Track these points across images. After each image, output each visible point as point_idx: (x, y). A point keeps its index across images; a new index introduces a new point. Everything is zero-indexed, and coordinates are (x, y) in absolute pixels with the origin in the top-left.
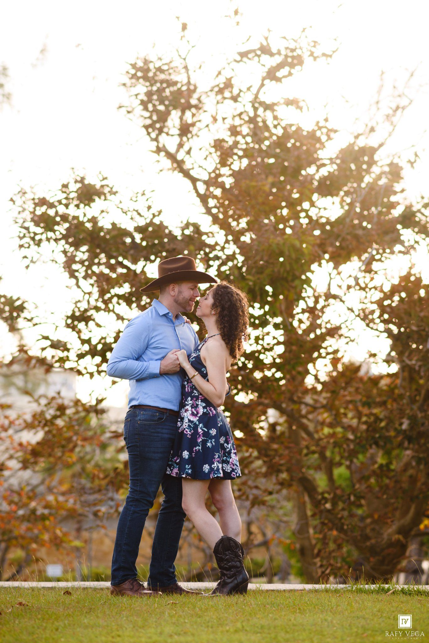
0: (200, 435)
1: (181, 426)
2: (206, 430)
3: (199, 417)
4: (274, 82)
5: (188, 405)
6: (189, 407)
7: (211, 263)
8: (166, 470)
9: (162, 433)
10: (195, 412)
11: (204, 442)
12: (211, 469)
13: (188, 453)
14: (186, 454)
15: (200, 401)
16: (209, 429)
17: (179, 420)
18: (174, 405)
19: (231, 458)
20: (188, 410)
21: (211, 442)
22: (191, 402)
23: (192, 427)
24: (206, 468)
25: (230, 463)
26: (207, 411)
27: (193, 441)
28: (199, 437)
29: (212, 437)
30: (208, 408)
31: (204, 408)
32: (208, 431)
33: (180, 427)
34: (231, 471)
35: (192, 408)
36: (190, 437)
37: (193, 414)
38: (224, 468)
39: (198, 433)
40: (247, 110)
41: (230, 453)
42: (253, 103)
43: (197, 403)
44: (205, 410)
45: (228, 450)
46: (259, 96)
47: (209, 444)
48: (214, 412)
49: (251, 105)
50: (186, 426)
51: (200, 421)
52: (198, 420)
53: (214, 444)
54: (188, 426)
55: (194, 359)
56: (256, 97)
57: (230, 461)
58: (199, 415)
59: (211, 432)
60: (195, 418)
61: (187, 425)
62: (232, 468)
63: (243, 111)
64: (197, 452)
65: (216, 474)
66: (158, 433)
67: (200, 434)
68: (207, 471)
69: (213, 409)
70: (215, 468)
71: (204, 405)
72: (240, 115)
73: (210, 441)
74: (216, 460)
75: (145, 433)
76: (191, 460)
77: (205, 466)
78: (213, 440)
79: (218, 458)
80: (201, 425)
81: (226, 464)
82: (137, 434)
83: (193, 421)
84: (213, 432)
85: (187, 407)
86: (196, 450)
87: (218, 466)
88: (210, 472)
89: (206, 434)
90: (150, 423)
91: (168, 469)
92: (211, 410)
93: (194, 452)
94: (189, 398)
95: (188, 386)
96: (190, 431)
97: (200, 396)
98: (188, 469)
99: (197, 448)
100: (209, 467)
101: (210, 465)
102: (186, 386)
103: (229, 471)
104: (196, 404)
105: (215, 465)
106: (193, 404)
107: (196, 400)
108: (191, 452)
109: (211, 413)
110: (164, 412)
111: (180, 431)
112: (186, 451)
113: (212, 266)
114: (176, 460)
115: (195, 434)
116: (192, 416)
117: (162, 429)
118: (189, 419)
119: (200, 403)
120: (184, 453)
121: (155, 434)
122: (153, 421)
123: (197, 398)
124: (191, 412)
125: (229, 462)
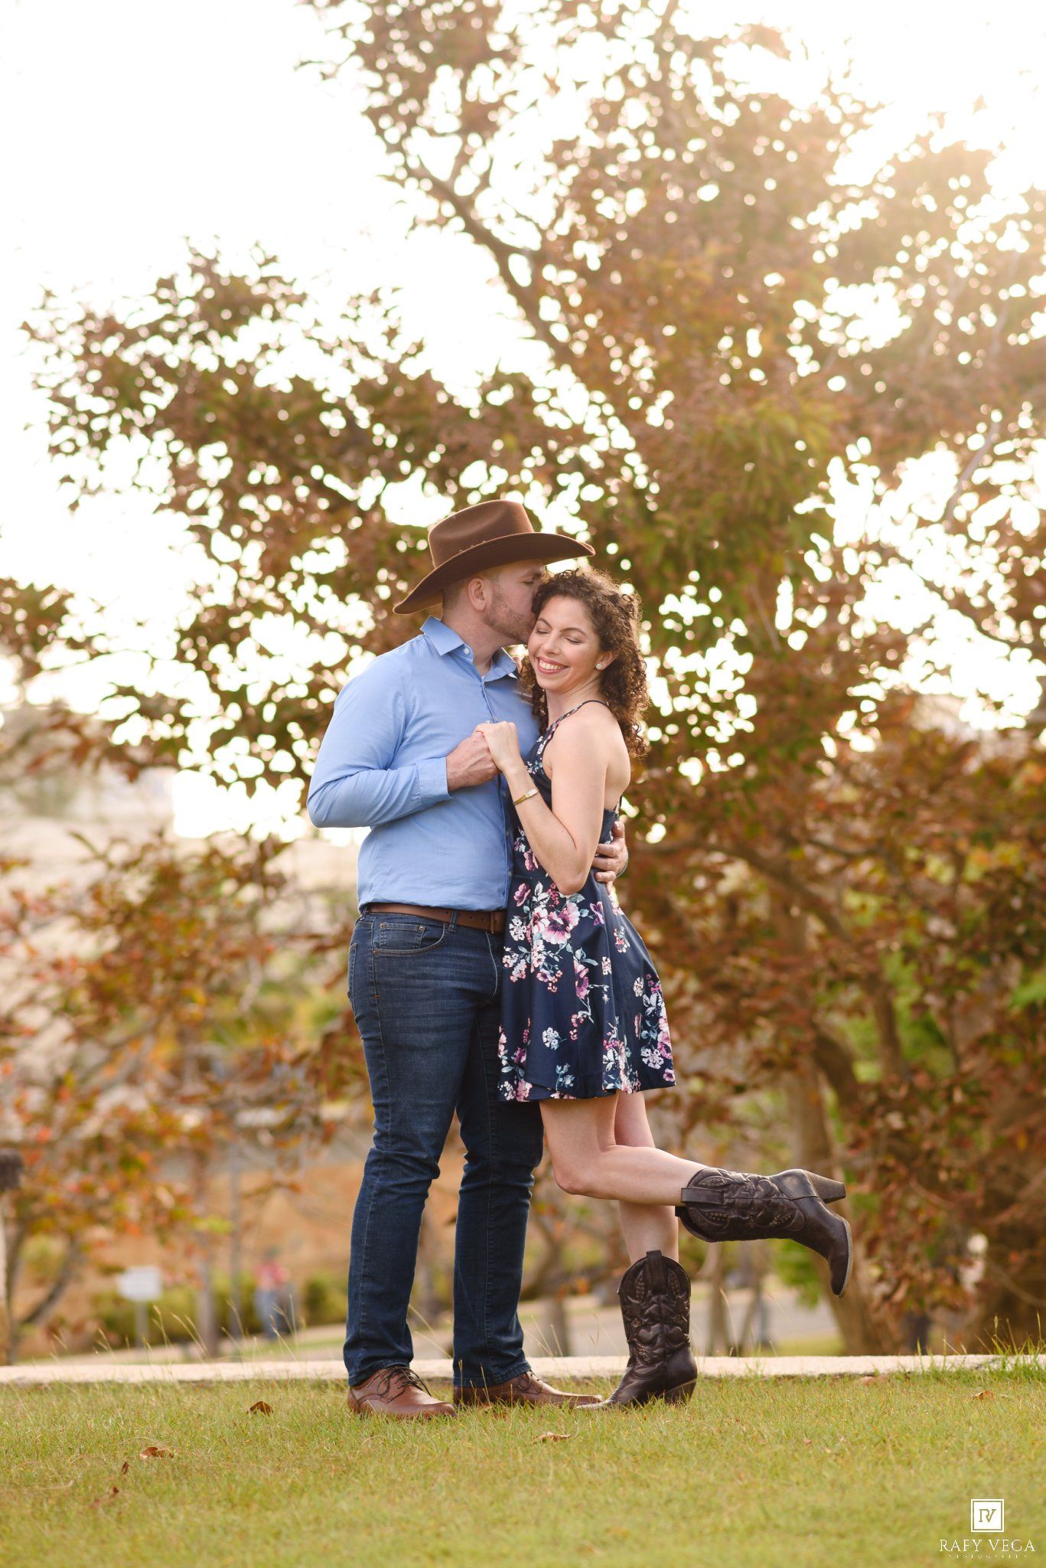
0: (581, 981)
2: (594, 965)
3: (572, 933)
5: (538, 904)
6: (541, 912)
7: (562, 479)
9: (436, 978)
10: (561, 922)
14: (551, 1038)
16: (597, 959)
17: (508, 949)
19: (659, 1031)
20: (540, 919)
22: (545, 896)
23: (556, 963)
25: (659, 1046)
26: (590, 913)
28: (580, 986)
30: (591, 905)
31: (581, 906)
32: (600, 965)
34: (664, 1067)
35: (550, 910)
36: (555, 990)
38: (645, 1061)
39: (577, 976)
41: (655, 1017)
44: (585, 913)
45: (650, 1010)
50: (539, 960)
52: (569, 941)
54: (546, 960)
57: (659, 1040)
58: (570, 927)
59: (603, 966)
60: (561, 937)
61: (543, 958)
62: (665, 1059)
64: (583, 1025)
65: (611, 1081)
66: (425, 977)
67: (582, 976)
70: (610, 1066)
71: (581, 899)
74: (613, 1043)
75: (391, 979)
80: (580, 953)
81: (649, 1047)
82: (372, 984)
83: (557, 945)
84: (606, 965)
85: (536, 911)
87: (617, 1062)
89: (597, 974)
92: (598, 909)
93: (572, 1030)
94: (540, 886)
96: (552, 975)
99: (580, 1014)
103: (658, 1066)
104: (560, 900)
105: (609, 1058)
106: (551, 902)
109: (600, 918)
112: (550, 1029)
113: (565, 488)
115: (568, 980)
116: (551, 933)
117: (436, 965)
118: (544, 941)
120: (545, 1034)
121: (419, 982)
122: (410, 946)
124: (548, 923)
125: (654, 1043)
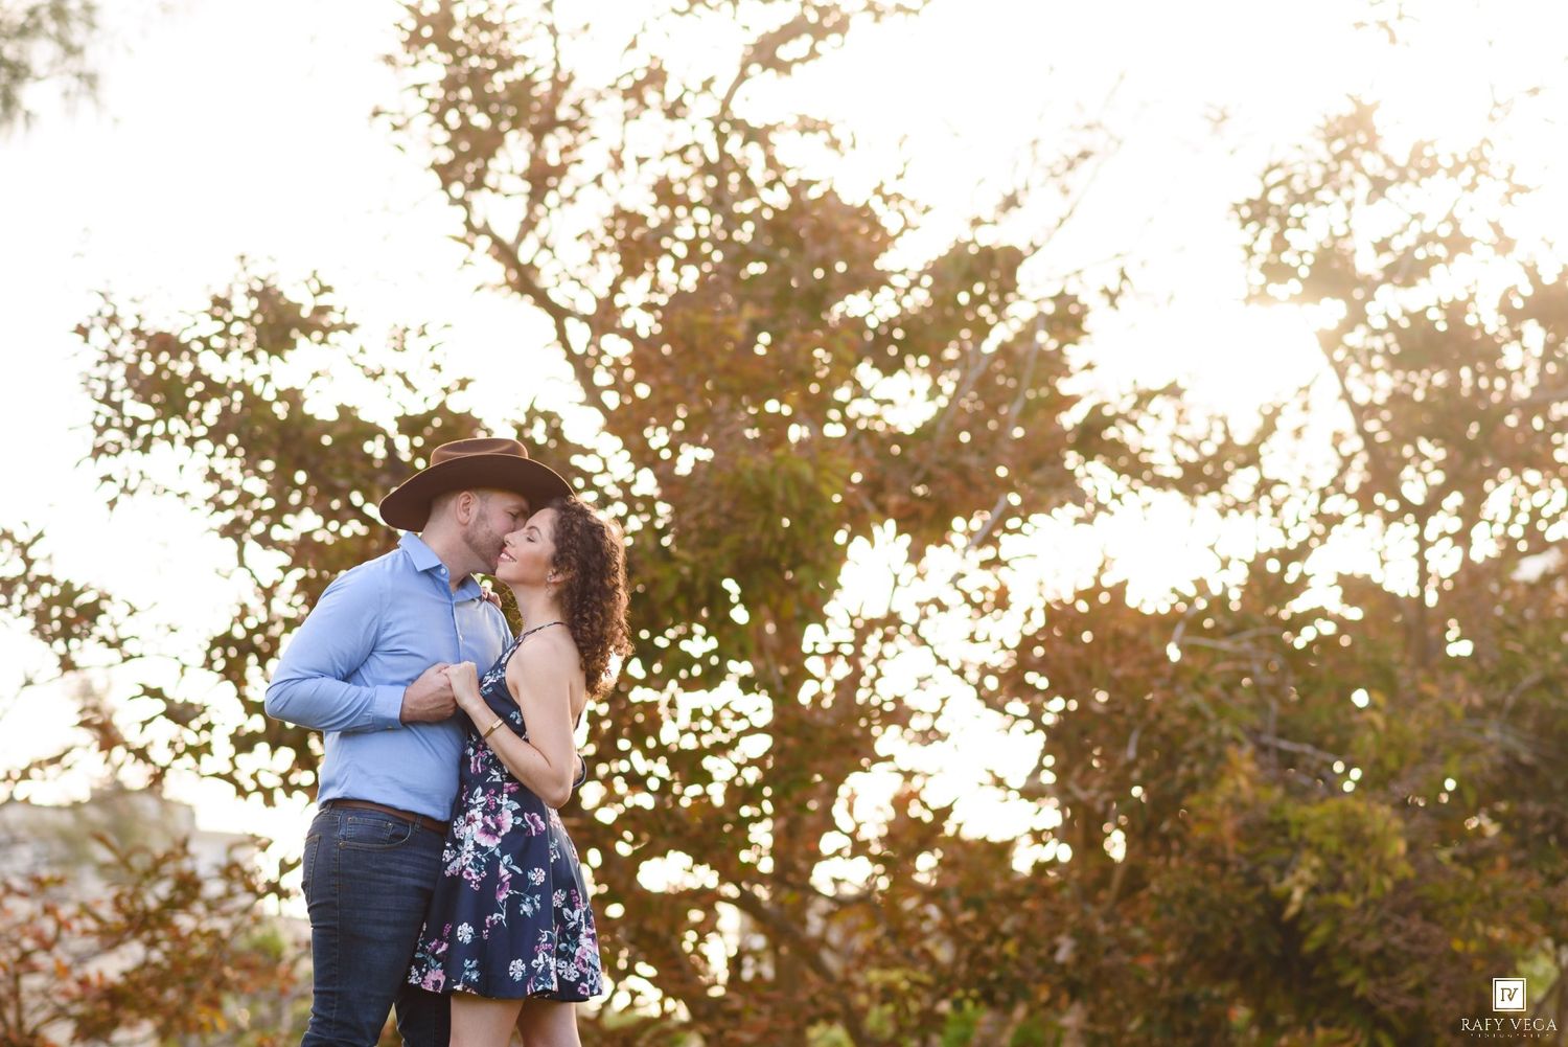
0: (503, 885)
1: (452, 861)
2: (520, 872)
3: (503, 838)
4: (771, 72)
5: (475, 807)
6: (476, 813)
8: (409, 973)
9: (401, 874)
10: (493, 826)
11: (514, 903)
12: (530, 972)
13: (471, 930)
14: (465, 932)
15: (505, 796)
16: (527, 868)
17: (448, 845)
18: (436, 805)
19: (578, 945)
20: (474, 821)
21: (532, 902)
22: (483, 799)
23: (482, 863)
24: (517, 968)
25: (576, 960)
26: (524, 822)
27: (484, 900)
28: (500, 889)
29: (533, 890)
30: (526, 815)
31: (515, 814)
32: (525, 874)
33: (448, 864)
34: (579, 981)
35: (485, 813)
36: (477, 888)
37: (486, 830)
38: (561, 972)
39: (497, 878)
40: (700, 141)
41: (576, 932)
42: (716, 122)
43: (499, 801)
44: (519, 821)
45: (572, 924)
46: (732, 105)
47: (526, 908)
48: (542, 825)
49: (711, 126)
50: (466, 859)
51: (504, 847)
52: (498, 845)
53: (538, 906)
54: (473, 860)
55: (490, 690)
56: (725, 106)
57: (577, 954)
59: (532, 876)
60: (491, 840)
61: (471, 857)
62: (581, 973)
63: (689, 142)
64: (496, 928)
65: (541, 983)
66: (390, 872)
67: (504, 880)
68: (518, 976)
69: (538, 818)
70: (540, 968)
71: (516, 806)
72: (683, 151)
73: (528, 900)
74: (543, 947)
75: (355, 871)
76: (478, 948)
77: (513, 963)
78: (538, 897)
79: (547, 942)
80: (506, 858)
81: (566, 960)
82: (335, 874)
83: (486, 848)
84: (538, 876)
85: (472, 812)
86: (491, 922)
87: (547, 964)
88: (525, 980)
89: (519, 882)
90: (370, 846)
91: (415, 972)
92: (532, 820)
93: (486, 928)
94: (479, 790)
95: (477, 759)
96: (476, 874)
97: (507, 784)
98: (470, 970)
99: (495, 916)
100: (523, 967)
101: (527, 962)
102: (473, 759)
103: (572, 979)
104: (496, 804)
105: (539, 961)
106: (487, 806)
107: (496, 795)
108: (478, 926)
109: (533, 828)
110: (406, 821)
111: (448, 874)
112: (466, 924)
114: (436, 950)
115: (491, 881)
116: (483, 836)
117: (402, 862)
118: (475, 843)
119: (505, 802)
120: (460, 928)
121: (383, 876)
122: (378, 841)
123: (499, 789)
124: (481, 825)
125: (572, 956)
